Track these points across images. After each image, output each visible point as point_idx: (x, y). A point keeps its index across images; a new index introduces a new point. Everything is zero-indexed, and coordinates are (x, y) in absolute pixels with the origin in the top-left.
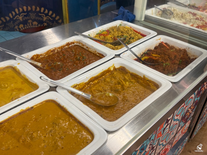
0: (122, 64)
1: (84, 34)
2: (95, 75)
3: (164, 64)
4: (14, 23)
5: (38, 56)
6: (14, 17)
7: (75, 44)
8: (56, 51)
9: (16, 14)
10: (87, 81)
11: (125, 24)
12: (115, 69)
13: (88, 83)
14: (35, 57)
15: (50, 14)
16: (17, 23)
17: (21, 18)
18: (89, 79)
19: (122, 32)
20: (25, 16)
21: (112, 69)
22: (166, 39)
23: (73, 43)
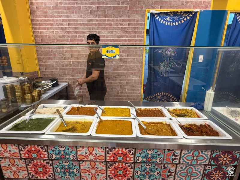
0: (170, 123)
1: (165, 107)
2: (154, 122)
3: (195, 132)
4: (155, 99)
5: (141, 109)
6: (156, 96)
7: (159, 110)
8: (149, 110)
9: (158, 95)
10: (149, 122)
11: (194, 110)
12: (166, 124)
13: (149, 123)
14: (139, 109)
15: (174, 99)
16: (156, 99)
17: (159, 97)
18: (150, 122)
19: (188, 112)
20: (161, 97)
21: (164, 123)
22: (210, 123)
23: (158, 109)
